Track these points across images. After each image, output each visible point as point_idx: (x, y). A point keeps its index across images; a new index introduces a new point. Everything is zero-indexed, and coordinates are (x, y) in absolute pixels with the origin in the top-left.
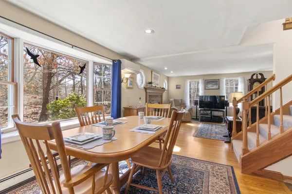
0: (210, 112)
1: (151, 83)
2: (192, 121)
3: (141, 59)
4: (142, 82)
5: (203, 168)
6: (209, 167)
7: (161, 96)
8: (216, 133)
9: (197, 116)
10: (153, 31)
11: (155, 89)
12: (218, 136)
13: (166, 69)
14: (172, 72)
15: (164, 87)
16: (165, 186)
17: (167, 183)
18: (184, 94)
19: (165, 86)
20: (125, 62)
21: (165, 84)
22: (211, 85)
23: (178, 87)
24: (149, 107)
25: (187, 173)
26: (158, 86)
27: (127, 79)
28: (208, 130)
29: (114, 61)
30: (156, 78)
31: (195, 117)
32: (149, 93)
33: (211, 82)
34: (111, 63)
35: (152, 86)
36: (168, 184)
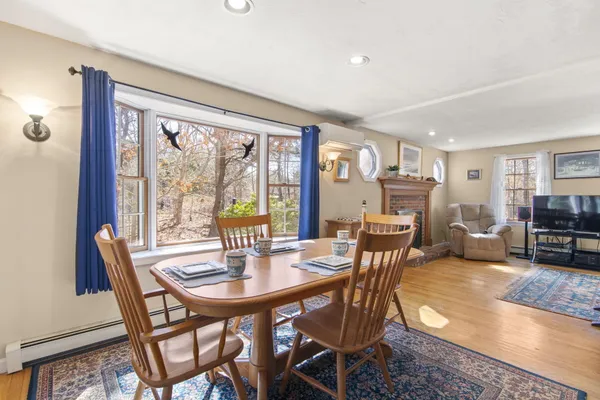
0: (569, 239)
1: (395, 169)
2: (510, 259)
3: (365, 120)
4: (374, 168)
5: (485, 376)
6: (506, 379)
7: (427, 197)
8: (574, 296)
9: (526, 248)
10: (366, 59)
11: (407, 180)
12: (577, 305)
13: (432, 134)
14: (451, 140)
15: (436, 177)
16: (369, 393)
17: (377, 388)
18: (490, 191)
19: (438, 174)
20: (327, 128)
21: (440, 169)
22: (574, 167)
23: (474, 175)
24: (368, 220)
25: (437, 380)
26: (418, 175)
27: (333, 162)
28: (550, 286)
29: (304, 129)
30: (411, 156)
31: (523, 251)
32: (392, 190)
33: (574, 158)
34: (300, 134)
35: (397, 174)
36: (377, 391)
